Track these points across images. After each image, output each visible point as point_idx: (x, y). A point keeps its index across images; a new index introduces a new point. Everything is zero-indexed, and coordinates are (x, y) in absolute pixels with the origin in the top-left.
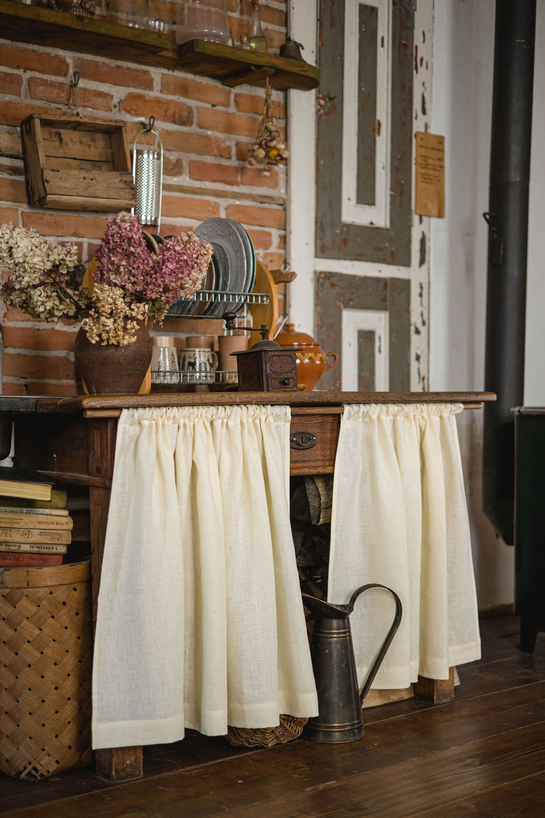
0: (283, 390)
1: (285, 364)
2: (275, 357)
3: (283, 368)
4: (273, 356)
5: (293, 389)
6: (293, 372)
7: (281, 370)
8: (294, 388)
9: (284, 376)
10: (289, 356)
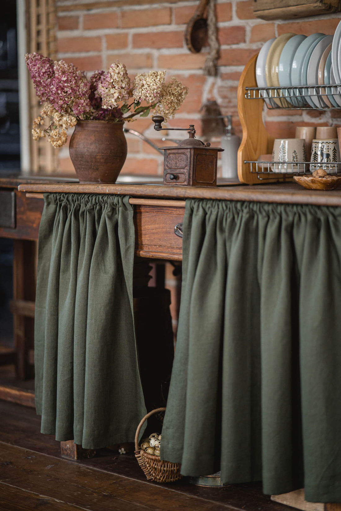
0: (174, 184)
1: (180, 160)
2: (172, 155)
3: (178, 165)
4: (170, 154)
5: (183, 184)
6: (186, 168)
7: (176, 166)
8: (184, 182)
9: (177, 171)
10: (183, 153)
